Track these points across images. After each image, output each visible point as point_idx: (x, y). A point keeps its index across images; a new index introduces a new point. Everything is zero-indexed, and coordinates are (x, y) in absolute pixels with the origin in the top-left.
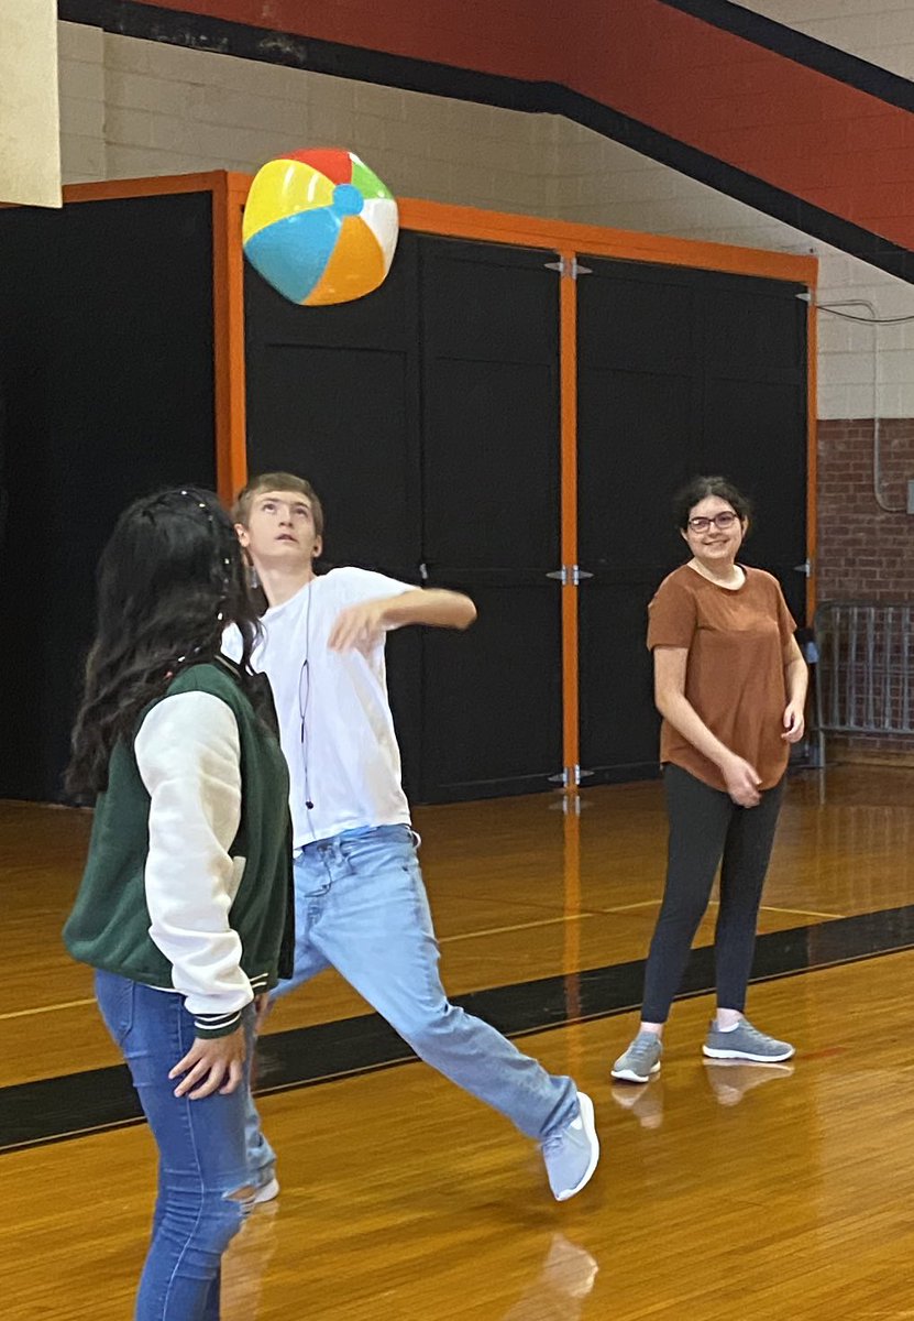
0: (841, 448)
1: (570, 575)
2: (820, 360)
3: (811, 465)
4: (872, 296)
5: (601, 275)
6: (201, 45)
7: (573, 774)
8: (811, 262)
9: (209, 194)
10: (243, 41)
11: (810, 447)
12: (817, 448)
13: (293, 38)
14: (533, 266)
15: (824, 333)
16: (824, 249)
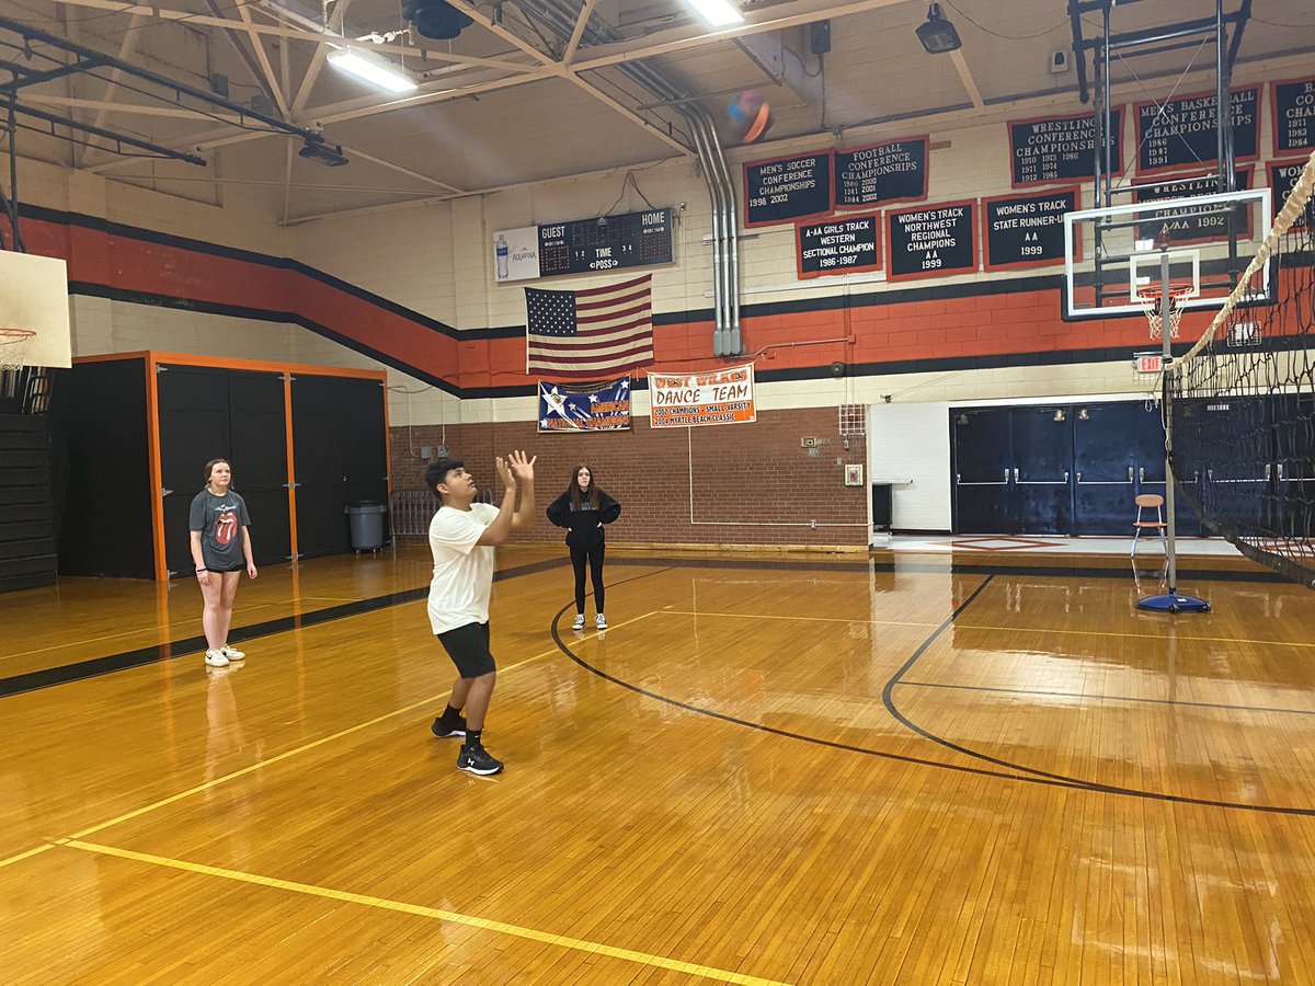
0: (398, 436)
1: (292, 485)
2: (390, 407)
3: (387, 441)
4: (406, 384)
5: (300, 381)
6: (150, 304)
7: (295, 555)
8: (385, 373)
9: (144, 359)
10: (169, 302)
11: (387, 437)
12: (389, 436)
13: (188, 300)
14: (274, 379)
15: (391, 398)
16: (388, 367)
